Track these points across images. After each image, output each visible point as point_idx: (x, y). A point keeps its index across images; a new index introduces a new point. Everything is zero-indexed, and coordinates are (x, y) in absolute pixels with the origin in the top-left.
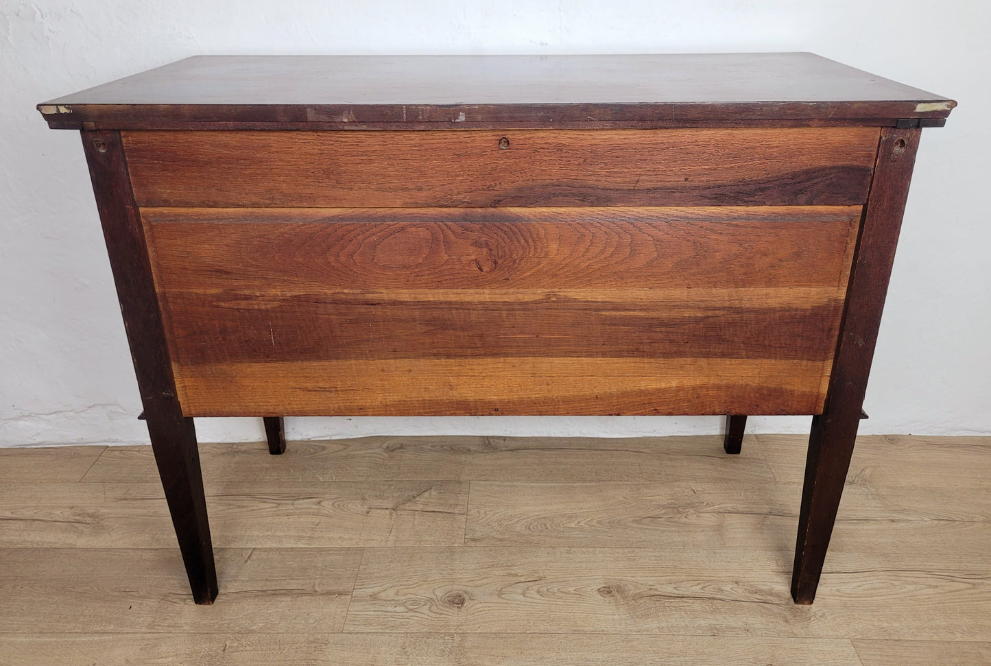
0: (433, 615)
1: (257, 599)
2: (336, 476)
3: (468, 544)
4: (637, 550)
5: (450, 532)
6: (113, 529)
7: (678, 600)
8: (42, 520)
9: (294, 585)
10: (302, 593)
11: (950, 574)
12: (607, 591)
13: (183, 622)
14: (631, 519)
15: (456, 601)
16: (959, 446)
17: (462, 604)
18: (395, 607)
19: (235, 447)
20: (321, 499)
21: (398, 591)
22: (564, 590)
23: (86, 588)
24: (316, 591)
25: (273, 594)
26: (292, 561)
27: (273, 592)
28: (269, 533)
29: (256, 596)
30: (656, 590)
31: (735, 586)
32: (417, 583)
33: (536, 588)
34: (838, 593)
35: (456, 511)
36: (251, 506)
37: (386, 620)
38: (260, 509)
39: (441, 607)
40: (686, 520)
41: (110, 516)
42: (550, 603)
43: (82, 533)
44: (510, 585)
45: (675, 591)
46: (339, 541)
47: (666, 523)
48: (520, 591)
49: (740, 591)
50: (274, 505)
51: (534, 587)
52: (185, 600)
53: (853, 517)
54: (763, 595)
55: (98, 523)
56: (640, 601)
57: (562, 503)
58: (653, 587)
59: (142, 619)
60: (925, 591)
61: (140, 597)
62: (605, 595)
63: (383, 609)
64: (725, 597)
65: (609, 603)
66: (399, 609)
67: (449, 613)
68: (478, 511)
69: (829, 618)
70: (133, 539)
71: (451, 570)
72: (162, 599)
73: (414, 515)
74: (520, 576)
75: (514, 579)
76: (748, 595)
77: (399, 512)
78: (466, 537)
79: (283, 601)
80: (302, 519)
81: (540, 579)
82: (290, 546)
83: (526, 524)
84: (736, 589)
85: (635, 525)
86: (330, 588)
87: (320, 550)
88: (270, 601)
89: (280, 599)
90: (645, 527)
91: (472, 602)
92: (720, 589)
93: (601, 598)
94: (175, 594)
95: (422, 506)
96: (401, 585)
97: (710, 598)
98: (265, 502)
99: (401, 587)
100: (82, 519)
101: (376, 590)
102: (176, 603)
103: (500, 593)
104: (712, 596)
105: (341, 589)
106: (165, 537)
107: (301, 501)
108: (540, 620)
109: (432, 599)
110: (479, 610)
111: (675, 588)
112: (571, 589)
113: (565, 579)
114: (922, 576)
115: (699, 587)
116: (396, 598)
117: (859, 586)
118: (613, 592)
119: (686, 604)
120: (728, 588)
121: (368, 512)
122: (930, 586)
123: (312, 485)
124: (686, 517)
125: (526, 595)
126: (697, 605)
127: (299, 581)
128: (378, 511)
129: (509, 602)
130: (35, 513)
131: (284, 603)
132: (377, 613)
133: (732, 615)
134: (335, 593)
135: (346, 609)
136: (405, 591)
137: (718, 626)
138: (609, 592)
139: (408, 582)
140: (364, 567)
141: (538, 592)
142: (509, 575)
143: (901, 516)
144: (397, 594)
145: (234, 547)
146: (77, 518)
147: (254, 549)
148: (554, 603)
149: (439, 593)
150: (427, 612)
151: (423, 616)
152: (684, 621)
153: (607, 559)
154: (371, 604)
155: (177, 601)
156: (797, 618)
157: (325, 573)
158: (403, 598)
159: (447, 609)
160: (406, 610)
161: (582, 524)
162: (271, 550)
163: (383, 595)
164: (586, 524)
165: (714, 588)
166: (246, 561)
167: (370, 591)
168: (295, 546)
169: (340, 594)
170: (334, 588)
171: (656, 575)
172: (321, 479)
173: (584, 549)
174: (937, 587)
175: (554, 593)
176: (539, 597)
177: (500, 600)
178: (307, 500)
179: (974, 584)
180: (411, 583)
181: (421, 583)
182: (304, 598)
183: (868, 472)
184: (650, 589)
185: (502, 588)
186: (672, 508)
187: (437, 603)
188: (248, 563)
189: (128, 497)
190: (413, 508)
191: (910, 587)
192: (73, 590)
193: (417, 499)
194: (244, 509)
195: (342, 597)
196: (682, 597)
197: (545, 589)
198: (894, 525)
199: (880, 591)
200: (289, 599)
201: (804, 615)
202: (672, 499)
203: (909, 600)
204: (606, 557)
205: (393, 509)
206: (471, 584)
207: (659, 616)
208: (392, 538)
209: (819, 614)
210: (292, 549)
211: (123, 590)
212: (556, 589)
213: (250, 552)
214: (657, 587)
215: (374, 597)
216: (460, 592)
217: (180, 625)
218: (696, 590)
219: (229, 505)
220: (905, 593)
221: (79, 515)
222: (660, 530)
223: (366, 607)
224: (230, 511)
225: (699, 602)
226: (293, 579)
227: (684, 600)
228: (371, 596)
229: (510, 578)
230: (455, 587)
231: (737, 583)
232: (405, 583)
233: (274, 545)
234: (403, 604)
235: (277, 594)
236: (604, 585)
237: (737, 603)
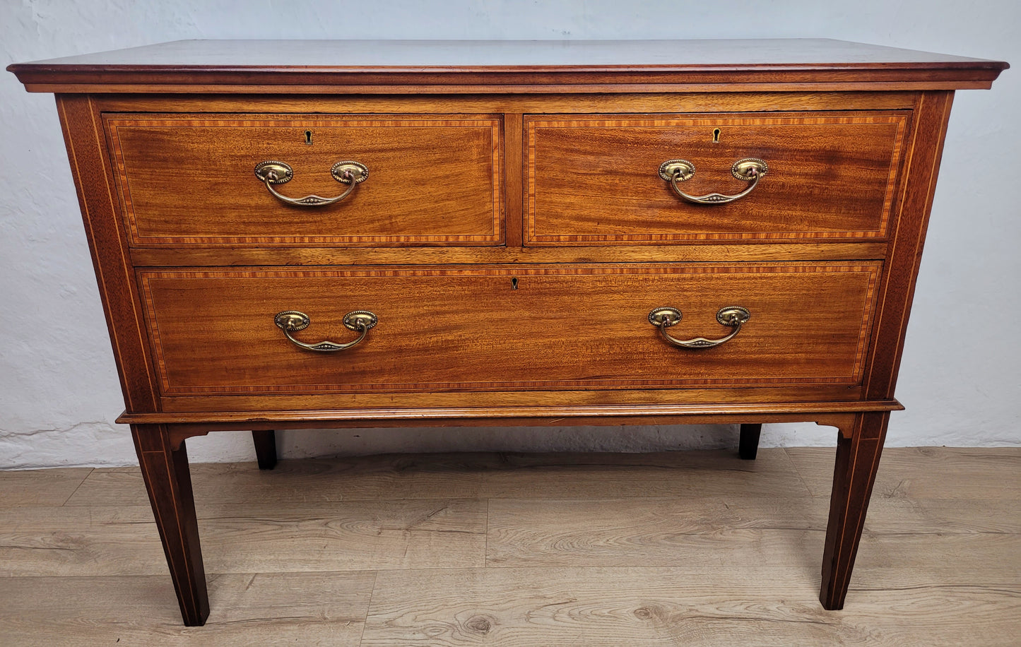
0: (456, 642)
1: (260, 629)
2: (343, 496)
3: (490, 564)
4: (672, 569)
5: (470, 553)
6: (99, 556)
7: (721, 621)
8: (20, 547)
9: (301, 612)
10: (308, 621)
11: (1008, 589)
12: (644, 612)
14: (663, 536)
15: (481, 626)
16: (996, 457)
17: (488, 629)
18: (414, 634)
19: (233, 467)
20: (329, 520)
21: (416, 617)
22: (598, 613)
23: (69, 620)
24: (325, 619)
25: (278, 623)
26: (298, 587)
27: (278, 620)
28: (272, 557)
29: (259, 625)
30: (697, 611)
31: (781, 605)
32: (436, 608)
33: (567, 610)
34: (891, 611)
35: (475, 530)
36: (252, 529)
38: (261, 532)
39: (464, 634)
40: (721, 536)
41: (96, 541)
42: (584, 626)
43: (65, 561)
44: (538, 608)
45: (717, 612)
46: (349, 564)
47: (700, 539)
48: (550, 614)
49: (787, 610)
50: (277, 527)
51: (565, 610)
52: (180, 631)
53: (897, 531)
54: (812, 615)
55: (82, 549)
56: (680, 623)
57: (587, 520)
58: (693, 608)
60: (983, 607)
61: (129, 629)
62: (642, 617)
63: (401, 636)
64: (771, 617)
65: (648, 626)
66: (418, 636)
67: (473, 640)
68: (499, 531)
70: (122, 566)
71: (474, 592)
72: (155, 631)
73: (429, 535)
74: (549, 598)
75: (542, 601)
76: (795, 614)
77: (413, 533)
78: (487, 557)
79: (290, 630)
80: (308, 542)
81: (571, 602)
82: (295, 570)
83: (551, 543)
84: (783, 609)
85: (669, 543)
86: (341, 615)
87: (328, 574)
88: (275, 630)
89: (285, 628)
90: (678, 544)
91: (498, 628)
92: (765, 609)
94: (168, 625)
95: (438, 526)
96: (419, 610)
97: (756, 619)
98: (266, 524)
99: (420, 612)
100: (66, 545)
101: (392, 616)
102: (169, 634)
103: (528, 617)
104: (758, 616)
105: (353, 616)
106: (157, 563)
107: (306, 523)
109: (453, 624)
110: (506, 636)
111: (717, 609)
112: (605, 612)
113: (598, 601)
114: (978, 591)
115: (743, 606)
116: (415, 624)
117: (913, 603)
118: (651, 614)
119: (730, 626)
120: (773, 608)
121: (380, 533)
122: (988, 602)
123: (318, 506)
124: (721, 534)
125: (556, 618)
126: (743, 626)
127: (306, 608)
128: (391, 532)
129: (538, 626)
130: (13, 540)
131: (290, 633)
132: (394, 641)
133: (781, 637)
134: (346, 621)
135: (359, 638)
136: (424, 617)
138: (647, 614)
139: (426, 607)
140: (378, 591)
141: (570, 615)
142: (537, 597)
143: (947, 530)
144: (415, 620)
145: (234, 572)
146: (60, 544)
147: (256, 574)
148: (587, 626)
149: (462, 618)
150: (450, 639)
151: (445, 643)
152: (730, 644)
153: (641, 578)
154: (387, 631)
155: (171, 632)
156: (852, 638)
157: (334, 598)
158: (421, 624)
159: (470, 635)
160: (426, 637)
161: (611, 541)
162: (274, 575)
163: (399, 621)
164: (615, 541)
165: (759, 608)
166: (248, 588)
167: (385, 617)
168: (301, 570)
169: (353, 621)
170: (345, 615)
171: (695, 595)
172: (327, 499)
173: (616, 568)
174: (995, 602)
175: (586, 616)
176: (570, 620)
177: (528, 624)
178: (313, 522)
180: (430, 607)
181: (441, 607)
182: (312, 626)
183: (906, 484)
184: (690, 610)
185: (530, 612)
186: (705, 524)
187: (460, 629)
188: (250, 589)
189: (116, 521)
190: (427, 528)
191: (968, 603)
192: (53, 622)
193: (432, 518)
194: (244, 532)
195: (355, 624)
196: (725, 618)
197: (576, 612)
198: (941, 539)
199: (937, 608)
200: (296, 627)
201: (858, 635)
202: (704, 515)
203: (969, 616)
204: (640, 576)
205: (407, 530)
206: (496, 607)
207: (703, 639)
208: (406, 560)
209: (875, 633)
210: (298, 574)
211: (109, 621)
212: (589, 612)
213: (251, 577)
214: (698, 607)
215: (390, 624)
216: (485, 617)
218: (740, 610)
219: (227, 527)
220: (963, 610)
221: (62, 541)
222: (695, 547)
223: (381, 634)
224: (229, 534)
225: (744, 622)
226: (299, 606)
227: (728, 621)
228: (386, 622)
229: (538, 601)
230: (478, 611)
231: (783, 602)
232: (423, 608)
233: (278, 570)
234: (422, 631)
235: (283, 623)
236: (640, 607)
237: (785, 623)
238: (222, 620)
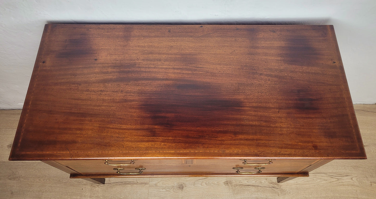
7: (248, 187)
9: (131, 180)
10: (134, 183)
13: (100, 195)
15: (181, 187)
17: (183, 188)
21: (163, 183)
24: (138, 183)
25: (125, 184)
29: (120, 185)
31: (266, 180)
34: (296, 183)
37: (160, 195)
42: (209, 188)
44: (198, 180)
45: (247, 183)
48: (200, 183)
51: (204, 181)
52: (98, 186)
54: (273, 184)
56: (236, 187)
59: (87, 194)
60: (323, 182)
62: (226, 185)
63: (159, 190)
64: (262, 185)
65: (227, 187)
66: (164, 190)
69: (291, 194)
72: (91, 186)
76: (269, 184)
86: (142, 181)
88: (124, 186)
89: (127, 186)
91: (186, 188)
92: (261, 182)
93: (225, 186)
97: (258, 185)
99: (164, 181)
101: (156, 182)
102: (96, 187)
103: (194, 184)
105: (145, 182)
108: (206, 195)
109: (173, 186)
112: (216, 182)
115: (255, 181)
116: (163, 186)
119: (250, 188)
120: (263, 181)
125: (202, 185)
126: (253, 189)
129: (197, 188)
132: (157, 192)
134: (143, 184)
136: (165, 183)
137: (258, 197)
138: (227, 184)
141: (206, 183)
149: (176, 184)
150: (172, 192)
152: (248, 196)
154: (155, 188)
155: (96, 186)
156: (282, 193)
158: (165, 186)
159: (178, 190)
163: (158, 184)
165: (259, 181)
167: (154, 183)
176: (206, 186)
177: (194, 187)
179: (338, 179)
182: (134, 185)
184: (240, 182)
187: (175, 188)
195: (146, 185)
197: (208, 182)
199: (309, 182)
203: (317, 186)
206: (185, 180)
207: (241, 193)
214: (242, 181)
215: (156, 185)
216: (182, 183)
217: (99, 196)
218: (253, 182)
225: (254, 187)
227: (250, 186)
235: (126, 184)
236: (226, 181)
237: (265, 188)
238: (109, 182)
